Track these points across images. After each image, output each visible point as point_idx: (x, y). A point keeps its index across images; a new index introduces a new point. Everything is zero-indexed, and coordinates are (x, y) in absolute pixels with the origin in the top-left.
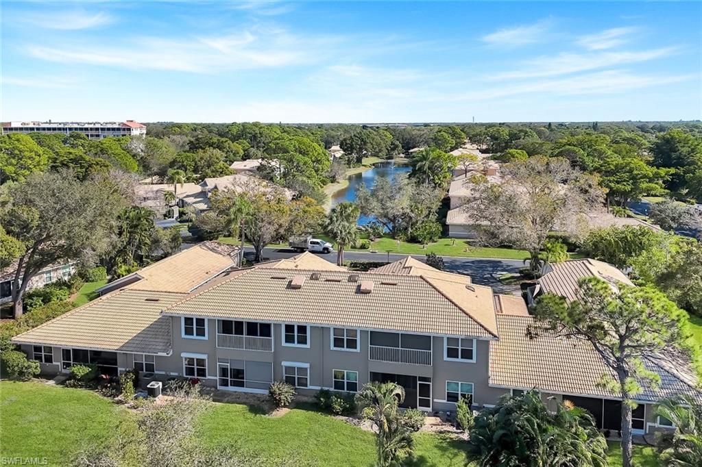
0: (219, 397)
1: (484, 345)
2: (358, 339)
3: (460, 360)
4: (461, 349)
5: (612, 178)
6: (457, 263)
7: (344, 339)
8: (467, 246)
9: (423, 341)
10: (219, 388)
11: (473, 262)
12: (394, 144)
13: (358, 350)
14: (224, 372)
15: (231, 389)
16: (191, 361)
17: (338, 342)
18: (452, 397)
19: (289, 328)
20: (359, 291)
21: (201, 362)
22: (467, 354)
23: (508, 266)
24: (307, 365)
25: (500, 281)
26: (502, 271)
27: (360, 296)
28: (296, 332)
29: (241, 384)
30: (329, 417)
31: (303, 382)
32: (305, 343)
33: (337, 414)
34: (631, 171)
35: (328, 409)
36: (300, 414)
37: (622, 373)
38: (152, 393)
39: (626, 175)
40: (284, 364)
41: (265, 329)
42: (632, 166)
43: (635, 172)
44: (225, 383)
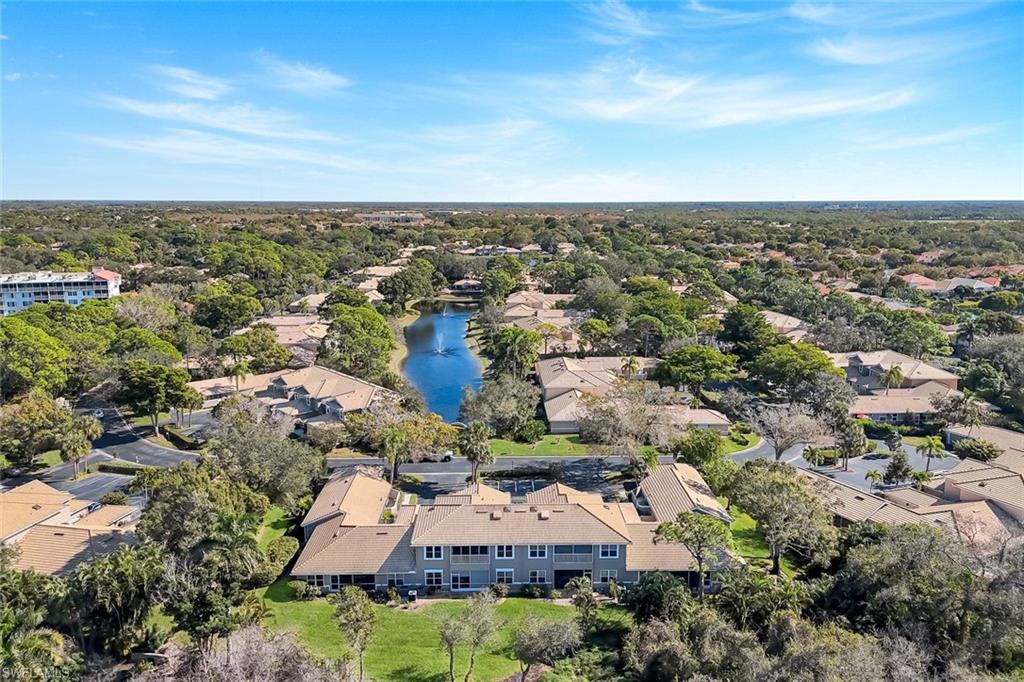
0: (456, 596)
1: (623, 547)
2: (546, 551)
3: (609, 557)
4: (609, 551)
5: (688, 368)
6: (567, 464)
7: (538, 551)
8: (569, 443)
9: (587, 549)
10: (452, 590)
11: (579, 462)
12: (436, 277)
13: (546, 557)
14: (455, 579)
15: (460, 590)
16: (430, 575)
17: (533, 554)
18: (604, 580)
19: (501, 548)
20: (540, 517)
21: (438, 575)
22: (613, 553)
23: (610, 464)
24: (512, 570)
25: (607, 481)
26: (606, 469)
27: (542, 522)
28: (505, 550)
29: (468, 586)
30: (533, 600)
31: (509, 581)
32: (511, 556)
33: (536, 598)
34: (704, 359)
35: (531, 596)
36: (513, 601)
37: (700, 559)
38: (412, 599)
39: (699, 364)
40: (497, 570)
41: (484, 550)
42: (705, 355)
43: (708, 361)
44: (455, 587)
